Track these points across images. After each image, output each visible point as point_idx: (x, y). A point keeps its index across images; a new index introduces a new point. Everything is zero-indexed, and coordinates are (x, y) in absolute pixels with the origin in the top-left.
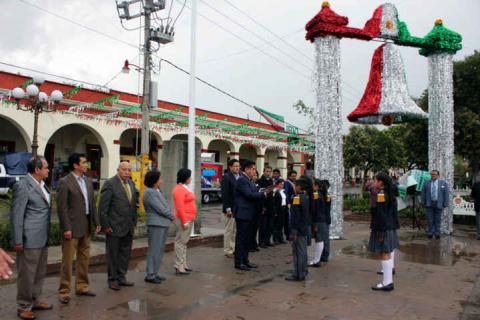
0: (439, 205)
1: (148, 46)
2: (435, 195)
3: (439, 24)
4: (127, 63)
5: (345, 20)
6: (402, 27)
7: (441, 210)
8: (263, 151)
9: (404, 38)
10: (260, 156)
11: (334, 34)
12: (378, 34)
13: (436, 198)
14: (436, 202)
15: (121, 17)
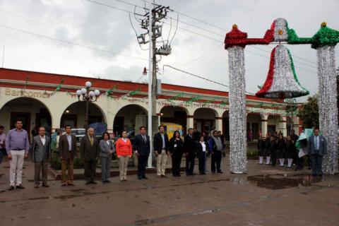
0: (320, 153)
1: (154, 58)
2: (318, 146)
3: (324, 26)
4: (145, 69)
5: (245, 35)
6: (291, 32)
7: (322, 156)
8: (266, 117)
9: (293, 39)
10: (264, 121)
11: (237, 45)
12: (273, 40)
13: (318, 148)
14: (318, 151)
15: (140, 43)
